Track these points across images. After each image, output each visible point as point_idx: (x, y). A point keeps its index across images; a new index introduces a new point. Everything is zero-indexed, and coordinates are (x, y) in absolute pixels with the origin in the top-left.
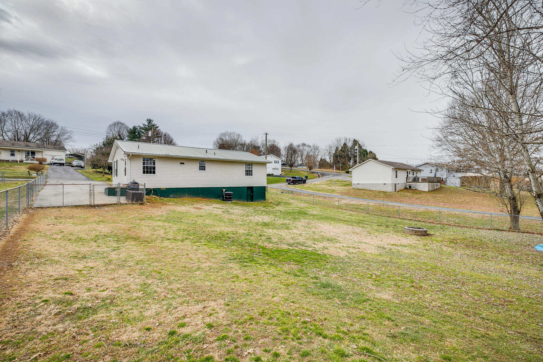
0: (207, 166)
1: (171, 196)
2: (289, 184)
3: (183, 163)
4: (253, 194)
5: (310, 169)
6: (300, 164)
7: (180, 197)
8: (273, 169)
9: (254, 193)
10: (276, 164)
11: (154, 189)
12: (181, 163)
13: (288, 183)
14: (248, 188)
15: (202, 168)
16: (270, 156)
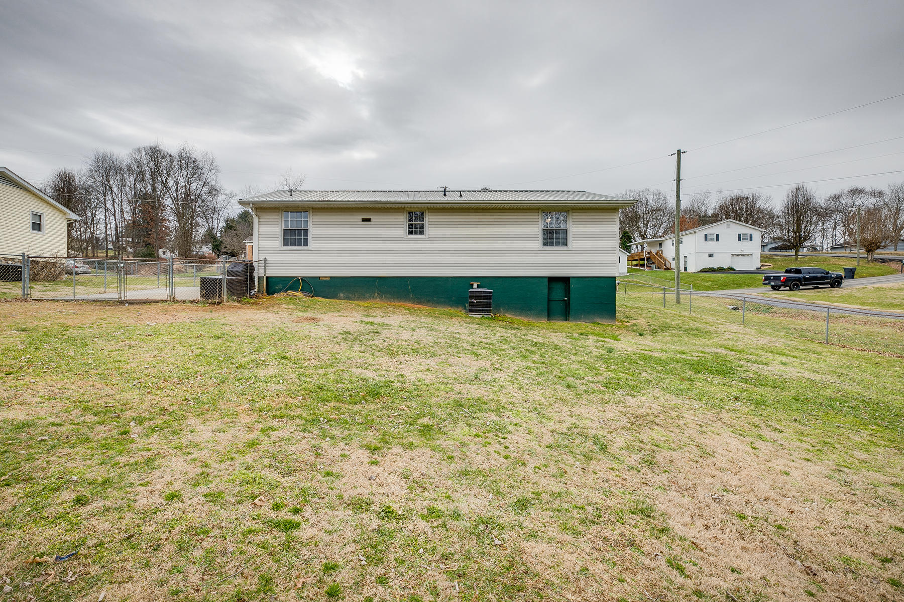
0: (429, 221)
1: (342, 295)
2: (775, 288)
3: (369, 220)
4: (569, 299)
5: (869, 251)
6: (841, 244)
7: (362, 297)
8: (733, 255)
9: (573, 295)
10: (742, 242)
11: (303, 279)
12: (364, 220)
13: (773, 287)
14: (552, 280)
15: (415, 229)
16: (725, 225)
